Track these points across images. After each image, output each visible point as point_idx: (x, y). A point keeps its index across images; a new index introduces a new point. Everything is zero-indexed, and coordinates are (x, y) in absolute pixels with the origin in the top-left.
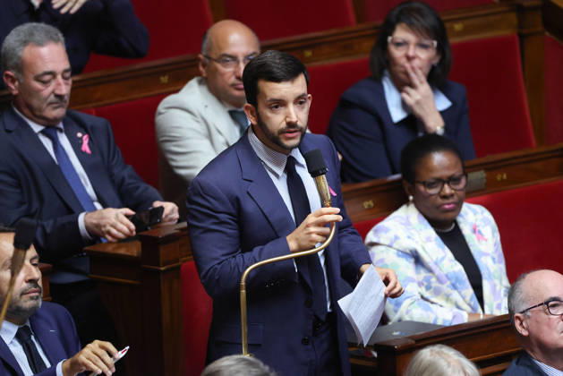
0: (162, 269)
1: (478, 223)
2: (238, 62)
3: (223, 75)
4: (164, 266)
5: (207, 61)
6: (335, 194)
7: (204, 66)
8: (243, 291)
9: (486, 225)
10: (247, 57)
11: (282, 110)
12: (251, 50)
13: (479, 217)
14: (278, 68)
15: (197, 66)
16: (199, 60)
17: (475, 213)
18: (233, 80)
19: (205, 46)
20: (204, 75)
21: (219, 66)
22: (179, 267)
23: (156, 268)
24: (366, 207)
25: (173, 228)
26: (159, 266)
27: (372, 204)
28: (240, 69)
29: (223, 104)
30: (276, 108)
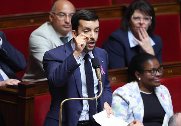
0: (27, 98)
1: (163, 92)
2: (66, 16)
3: (59, 21)
4: (27, 97)
5: (53, 15)
6: (105, 73)
7: (52, 17)
8: (61, 109)
10: (70, 15)
11: (89, 33)
12: (72, 12)
14: (88, 15)
15: (48, 16)
16: (50, 14)
18: (63, 23)
19: (53, 8)
20: (52, 21)
22: (33, 98)
23: (24, 97)
24: (113, 79)
25: (32, 82)
26: (25, 97)
27: (116, 79)
28: (67, 19)
29: (58, 34)
30: (87, 32)
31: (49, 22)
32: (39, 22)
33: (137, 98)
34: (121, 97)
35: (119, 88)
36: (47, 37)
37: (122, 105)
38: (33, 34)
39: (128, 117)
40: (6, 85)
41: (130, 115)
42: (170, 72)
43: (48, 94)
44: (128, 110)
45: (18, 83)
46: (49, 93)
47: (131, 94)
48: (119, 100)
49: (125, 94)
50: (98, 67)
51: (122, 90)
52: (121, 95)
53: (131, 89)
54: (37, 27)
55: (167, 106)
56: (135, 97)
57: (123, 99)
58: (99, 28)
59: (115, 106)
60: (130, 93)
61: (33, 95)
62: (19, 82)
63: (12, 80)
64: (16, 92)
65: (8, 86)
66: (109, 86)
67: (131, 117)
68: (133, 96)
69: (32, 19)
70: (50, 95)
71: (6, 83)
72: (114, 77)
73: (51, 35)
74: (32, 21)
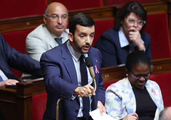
0: (25, 97)
1: (153, 88)
2: (59, 17)
3: (52, 22)
5: (47, 17)
7: (46, 19)
8: (58, 107)
9: (157, 89)
10: (62, 16)
12: (64, 13)
13: (154, 85)
15: (43, 19)
16: (44, 17)
17: (152, 84)
18: (56, 24)
20: (46, 23)
21: (51, 18)
22: (31, 97)
24: (106, 77)
25: (30, 81)
26: (24, 96)
27: (108, 76)
28: (59, 20)
29: (52, 35)
30: (83, 36)
31: (43, 24)
32: (35, 24)
33: (129, 93)
34: (114, 93)
35: (112, 85)
36: (42, 38)
37: (115, 101)
38: (29, 36)
39: (121, 112)
40: (5, 85)
41: (123, 109)
42: (160, 68)
43: (45, 93)
44: (121, 104)
45: (17, 84)
46: (46, 91)
47: (124, 90)
48: (112, 96)
49: (117, 91)
50: (91, 65)
51: (115, 87)
52: (114, 91)
53: (123, 86)
54: (33, 29)
55: (158, 100)
56: (127, 93)
57: (116, 95)
58: (94, 34)
59: (109, 102)
60: (122, 88)
61: (31, 94)
62: (17, 82)
63: (11, 80)
64: (14, 91)
65: (7, 86)
66: (102, 84)
67: (125, 112)
68: (125, 92)
69: (28, 22)
70: (46, 93)
71: (5, 83)
72: (107, 75)
73: (46, 37)
74: (28, 24)
